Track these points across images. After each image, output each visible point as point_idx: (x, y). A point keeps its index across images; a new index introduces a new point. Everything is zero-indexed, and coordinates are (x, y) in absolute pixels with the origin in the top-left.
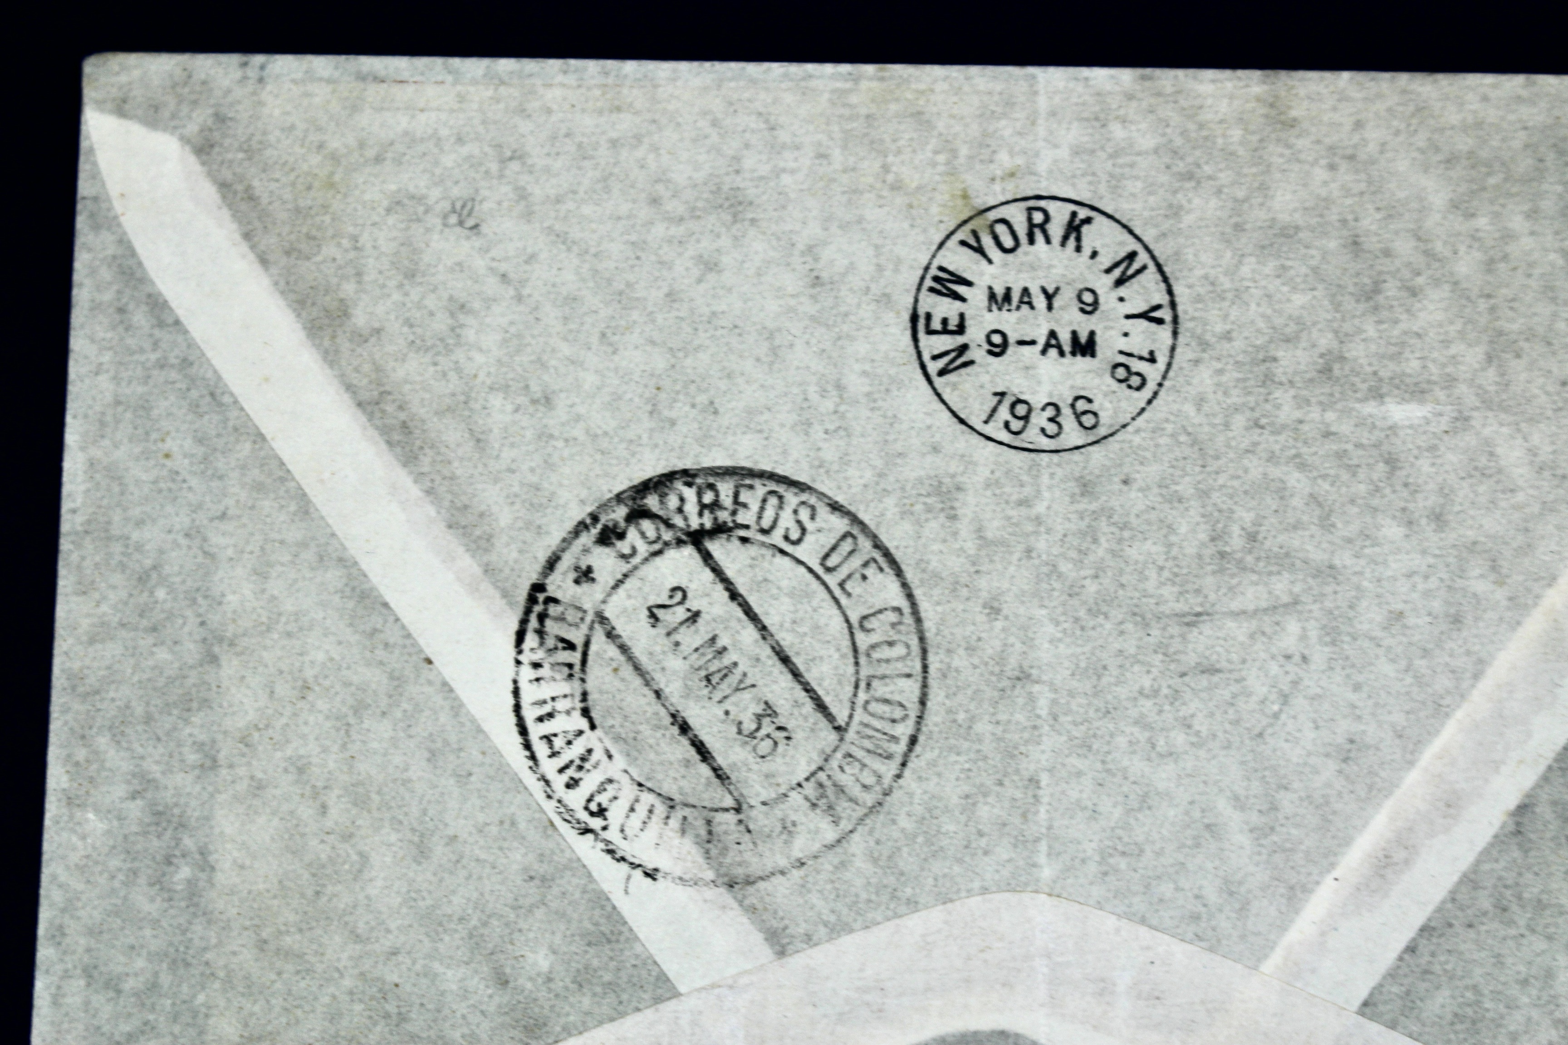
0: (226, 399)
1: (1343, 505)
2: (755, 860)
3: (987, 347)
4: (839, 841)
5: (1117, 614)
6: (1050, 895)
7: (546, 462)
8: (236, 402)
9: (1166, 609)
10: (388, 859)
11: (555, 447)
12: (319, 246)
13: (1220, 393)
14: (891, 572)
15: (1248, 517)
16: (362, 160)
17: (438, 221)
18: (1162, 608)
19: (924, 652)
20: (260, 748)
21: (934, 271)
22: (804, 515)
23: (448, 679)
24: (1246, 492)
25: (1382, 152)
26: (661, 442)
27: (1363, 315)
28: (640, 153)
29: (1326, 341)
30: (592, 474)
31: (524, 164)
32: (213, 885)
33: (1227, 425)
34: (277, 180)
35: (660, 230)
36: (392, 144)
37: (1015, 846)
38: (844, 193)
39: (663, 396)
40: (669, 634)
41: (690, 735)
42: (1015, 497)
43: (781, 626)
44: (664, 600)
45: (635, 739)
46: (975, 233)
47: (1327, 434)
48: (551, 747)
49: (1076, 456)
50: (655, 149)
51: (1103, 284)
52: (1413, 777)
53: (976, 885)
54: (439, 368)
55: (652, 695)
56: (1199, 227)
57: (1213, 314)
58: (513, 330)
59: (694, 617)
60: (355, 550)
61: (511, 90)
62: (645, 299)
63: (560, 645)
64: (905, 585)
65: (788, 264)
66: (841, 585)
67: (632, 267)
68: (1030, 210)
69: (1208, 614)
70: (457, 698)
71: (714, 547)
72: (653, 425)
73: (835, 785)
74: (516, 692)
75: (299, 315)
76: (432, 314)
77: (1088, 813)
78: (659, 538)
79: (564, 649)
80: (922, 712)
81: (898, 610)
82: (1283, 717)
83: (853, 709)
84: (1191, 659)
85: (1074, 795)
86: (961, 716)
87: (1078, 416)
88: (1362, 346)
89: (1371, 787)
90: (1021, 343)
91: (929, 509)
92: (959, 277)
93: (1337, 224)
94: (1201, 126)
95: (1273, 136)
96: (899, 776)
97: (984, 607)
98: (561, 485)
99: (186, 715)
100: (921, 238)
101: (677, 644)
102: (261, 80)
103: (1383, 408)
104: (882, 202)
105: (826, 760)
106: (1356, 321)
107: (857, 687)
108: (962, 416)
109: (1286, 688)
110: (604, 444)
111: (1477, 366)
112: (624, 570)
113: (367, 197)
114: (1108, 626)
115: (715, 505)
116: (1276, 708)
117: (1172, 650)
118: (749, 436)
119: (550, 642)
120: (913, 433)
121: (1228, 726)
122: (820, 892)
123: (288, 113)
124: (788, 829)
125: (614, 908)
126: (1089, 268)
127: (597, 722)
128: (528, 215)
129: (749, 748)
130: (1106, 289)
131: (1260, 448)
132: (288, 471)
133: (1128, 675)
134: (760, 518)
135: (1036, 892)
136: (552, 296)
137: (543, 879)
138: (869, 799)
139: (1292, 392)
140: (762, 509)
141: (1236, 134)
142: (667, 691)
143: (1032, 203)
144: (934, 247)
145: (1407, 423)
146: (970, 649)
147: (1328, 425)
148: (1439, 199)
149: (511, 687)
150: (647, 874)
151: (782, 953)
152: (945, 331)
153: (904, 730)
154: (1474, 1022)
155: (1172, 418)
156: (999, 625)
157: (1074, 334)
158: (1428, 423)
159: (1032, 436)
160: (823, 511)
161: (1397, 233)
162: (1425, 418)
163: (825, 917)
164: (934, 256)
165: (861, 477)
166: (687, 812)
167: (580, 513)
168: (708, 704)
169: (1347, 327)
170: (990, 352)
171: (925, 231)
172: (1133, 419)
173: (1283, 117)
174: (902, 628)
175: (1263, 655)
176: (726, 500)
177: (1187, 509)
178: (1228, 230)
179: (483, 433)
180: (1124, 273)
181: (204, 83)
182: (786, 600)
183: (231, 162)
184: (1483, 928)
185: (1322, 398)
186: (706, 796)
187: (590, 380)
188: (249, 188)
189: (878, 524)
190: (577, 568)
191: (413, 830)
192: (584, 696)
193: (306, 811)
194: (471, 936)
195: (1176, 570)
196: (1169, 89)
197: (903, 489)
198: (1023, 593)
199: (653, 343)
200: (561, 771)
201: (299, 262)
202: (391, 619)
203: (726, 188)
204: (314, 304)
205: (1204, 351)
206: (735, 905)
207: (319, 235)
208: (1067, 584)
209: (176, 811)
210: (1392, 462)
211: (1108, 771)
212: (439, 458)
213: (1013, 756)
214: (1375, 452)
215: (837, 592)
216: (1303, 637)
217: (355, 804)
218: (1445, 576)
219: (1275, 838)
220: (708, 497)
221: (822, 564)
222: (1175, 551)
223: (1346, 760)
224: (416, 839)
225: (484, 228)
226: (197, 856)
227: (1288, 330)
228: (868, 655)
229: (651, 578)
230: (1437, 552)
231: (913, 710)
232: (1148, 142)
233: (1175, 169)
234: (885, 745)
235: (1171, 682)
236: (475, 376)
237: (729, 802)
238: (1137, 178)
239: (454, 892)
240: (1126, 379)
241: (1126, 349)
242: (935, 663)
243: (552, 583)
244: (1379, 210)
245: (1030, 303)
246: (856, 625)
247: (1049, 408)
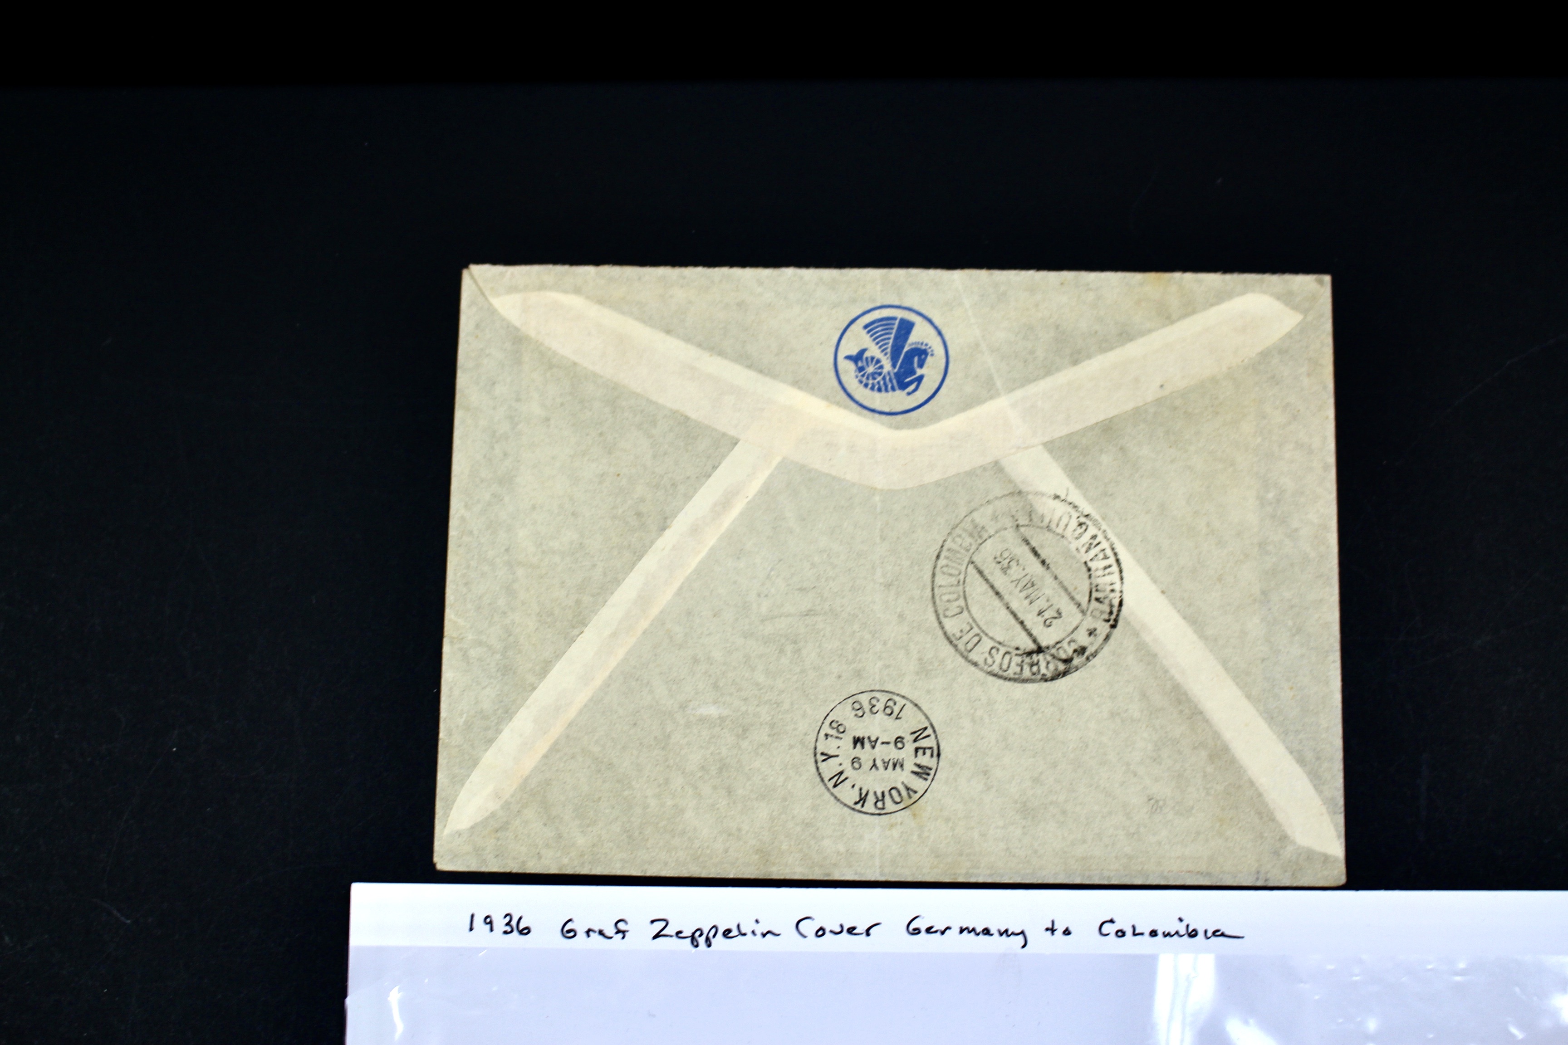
0: (1265, 716)
1: (739, 667)
2: (1010, 504)
3: (905, 742)
4: (972, 512)
5: (845, 615)
6: (876, 489)
7: (1112, 686)
8: (1261, 714)
9: (822, 618)
10: (1177, 503)
11: (1108, 693)
12: (1225, 790)
13: (795, 719)
14: (948, 634)
15: (783, 661)
16: (1207, 833)
17: (1168, 803)
18: (824, 618)
19: (933, 596)
20: (1239, 552)
21: (930, 778)
22: (990, 661)
23: (1154, 585)
24: (784, 672)
25: (715, 838)
26: (1059, 695)
27: (727, 757)
28: (1071, 837)
29: (745, 744)
30: (1090, 680)
31: (1128, 832)
32: (1257, 490)
33: (792, 704)
34: (1247, 823)
35: (1061, 799)
36: (1192, 842)
37: (891, 510)
38: (973, 817)
39: (1058, 718)
40: (1052, 606)
41: (1040, 560)
42: (891, 669)
43: (999, 609)
44: (1055, 622)
45: (1066, 558)
46: (910, 797)
47: (746, 700)
48: (1104, 554)
49: (863, 689)
50: (1064, 839)
51: (849, 772)
52: (712, 542)
53: (909, 493)
54: (1165, 731)
55: (1059, 577)
56: (803, 800)
57: (797, 758)
58: (1130, 749)
59: (1040, 613)
60: (1200, 645)
62: (1067, 764)
63: (1102, 600)
64: (943, 628)
65: (999, 782)
66: (972, 628)
67: (1074, 780)
68: (884, 809)
69: (803, 615)
70: (1150, 575)
71: (1032, 646)
72: (1062, 704)
73: (974, 537)
74: (1122, 579)
75: (1233, 756)
76: (1169, 757)
77: (858, 525)
78: (1058, 650)
79: (1100, 598)
80: (934, 570)
81: (946, 616)
82: (769, 569)
84: (810, 595)
85: (865, 533)
86: (916, 568)
87: (862, 708)
88: (728, 742)
90: (888, 743)
91: (931, 664)
92: (917, 776)
93: (738, 802)
95: (767, 846)
96: (944, 541)
97: (906, 618)
98: (1105, 675)
99: (1275, 568)
100: (936, 795)
101: (1048, 601)
102: (1258, 872)
103: (719, 712)
104: (955, 813)
105: (978, 549)
106: (730, 754)
107: (964, 582)
108: (915, 709)
109: (768, 582)
110: (1085, 695)
111: (675, 733)
112: (1073, 635)
113: (1203, 815)
114: (849, 610)
115: (1032, 665)
116: (772, 573)
117: (819, 598)
119: (1107, 601)
120: (938, 700)
121: (795, 565)
122: (980, 490)
124: (995, 518)
125: (1073, 482)
126: (856, 780)
127: (1084, 565)
128: (1125, 806)
129: (1013, 554)
130: (848, 769)
131: (777, 693)
132: (1234, 681)
133: (840, 588)
134: (1011, 659)
135: (882, 490)
136: (1112, 766)
137: (1106, 495)
138: (958, 531)
139: (762, 720)
140: (1010, 663)
141: (785, 847)
142: (1052, 580)
143: (883, 812)
144: (929, 790)
145: (708, 705)
146: (912, 599)
147: (745, 704)
148: (689, 814)
149: (1124, 580)
150: (1058, 497)
151: (996, 463)
152: (924, 749)
153: (942, 562)
154: (688, 436)
155: (818, 707)
156: (899, 610)
158: (699, 705)
159: (883, 698)
160: (981, 662)
161: (710, 798)
162: (700, 708)
163: (978, 479)
164: (930, 786)
165: (963, 679)
166: (1042, 525)
167: (1094, 661)
168: (1032, 574)
169: (735, 752)
170: (903, 739)
171: (934, 798)
172: (836, 707)
174: (943, 608)
175: (778, 597)
176: (1026, 669)
177: (812, 664)
178: (789, 799)
179: (1142, 700)
180: (839, 778)
181: (1286, 871)
182: (997, 621)
183: (1270, 832)
184: (683, 477)
185: (747, 717)
186: (1033, 532)
187: (1092, 725)
188: (1261, 818)
189: (955, 657)
190: (1096, 636)
191: (1166, 516)
192: (1090, 577)
193: (1216, 524)
194: (1138, 469)
195: (817, 636)
196: (816, 869)
197: (943, 673)
198: (887, 625)
199: (1063, 743)
200: (1099, 543)
201: (1234, 782)
202: (1181, 612)
203: (1030, 819)
204: (1226, 762)
205: (802, 740)
206: (1018, 484)
207: (1225, 796)
208: (867, 629)
209: (1276, 524)
211: (849, 544)
212: (1162, 688)
213: (893, 550)
214: (724, 692)
215: (974, 625)
216: (759, 606)
217: (1194, 528)
218: (694, 634)
219: (774, 516)
220: (1035, 669)
221: (981, 638)
222: (817, 644)
223: (742, 550)
224: (1165, 512)
225: (1146, 799)
226: (1265, 504)
227: (762, 750)
228: (959, 596)
229: (1061, 632)
230: (697, 645)
231: (938, 570)
232: (826, 843)
233: (814, 829)
234: (951, 555)
235: (820, 584)
236: (1147, 727)
238: (832, 825)
239: (1147, 489)
240: (839, 725)
241: (838, 741)
242: (928, 593)
243: (1107, 629)
244: (718, 809)
245: (884, 763)
246: (965, 609)
247: (875, 711)
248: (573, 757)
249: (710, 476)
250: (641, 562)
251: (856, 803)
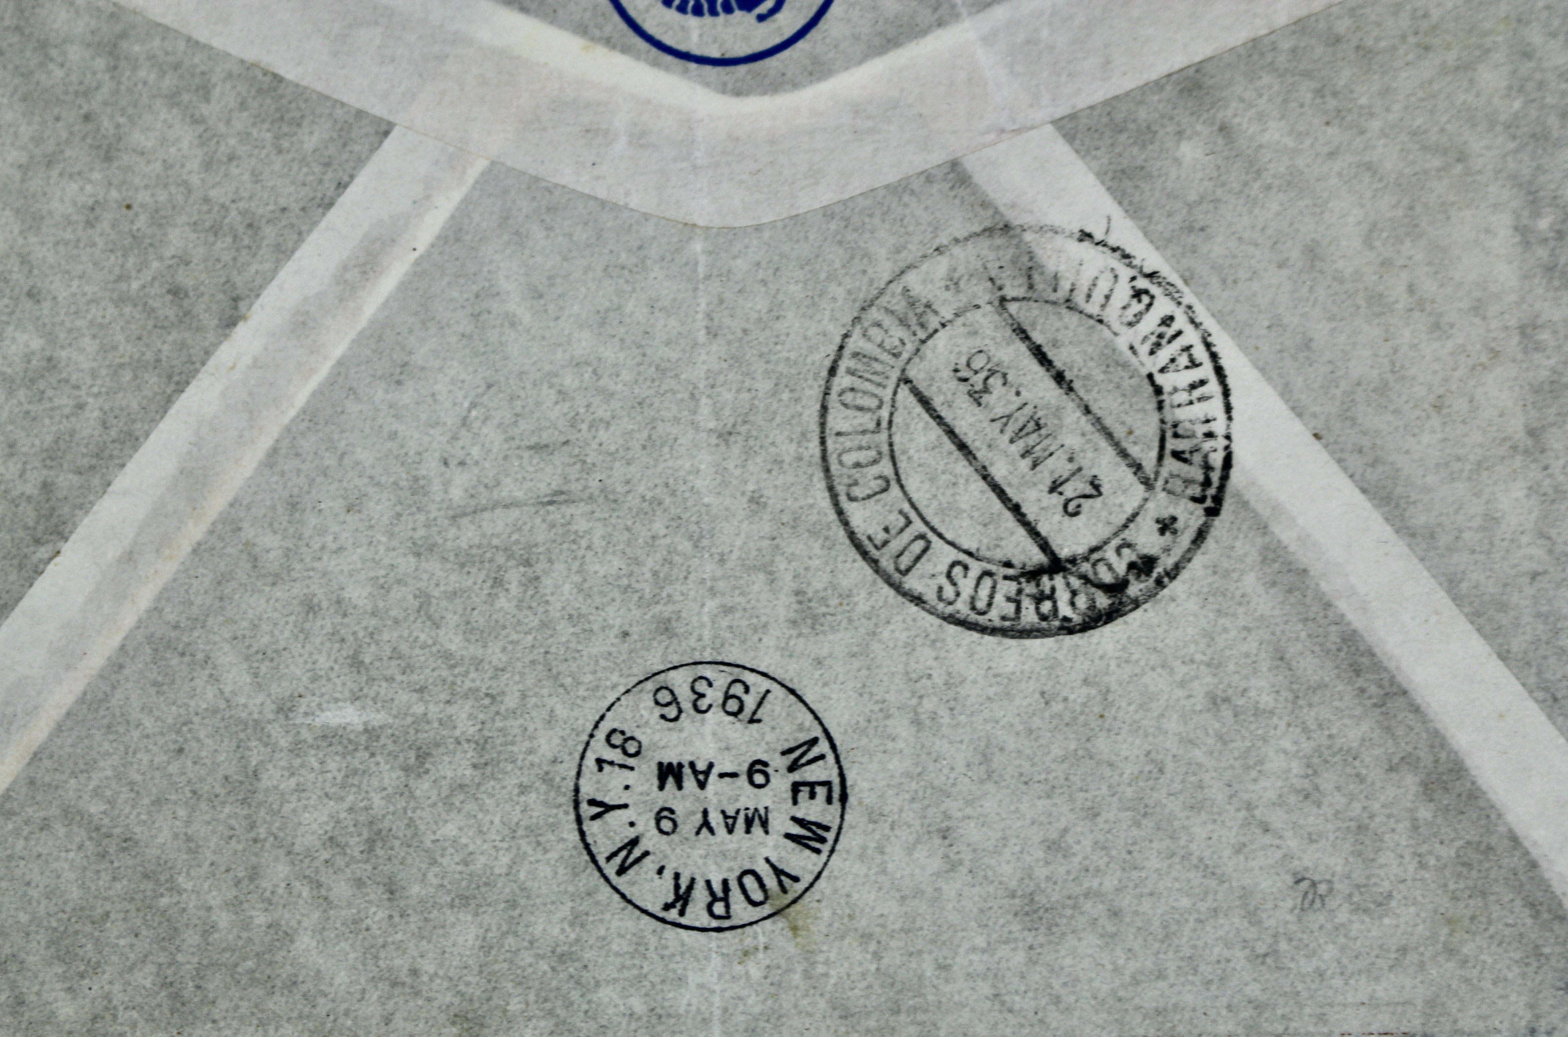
0: (1540, 695)
1: (406, 619)
2: (985, 252)
3: (769, 770)
4: (902, 272)
5: (633, 501)
6: (694, 225)
7: (1213, 639)
8: (1531, 692)
9: (583, 508)
10: (1344, 243)
11: (1204, 654)
12: (1458, 856)
13: (531, 728)
14: (859, 536)
15: (502, 602)
16: (1422, 949)
17: (1337, 886)
18: (588, 508)
19: (824, 457)
20: (1478, 346)
21: (826, 848)
22: (949, 592)
23: (1297, 420)
24: (504, 627)
25: (363, 991)
26: (1097, 661)
27: (384, 816)
28: (1133, 966)
29: (423, 787)
30: (1165, 627)
31: (1253, 950)
32: (1514, 212)
33: (524, 696)
34: (1507, 925)
35: (1109, 883)
36: (1391, 968)
37: (729, 271)
38: (921, 929)
39: (1097, 709)
40: (1080, 469)
41: (1054, 372)
42: (737, 615)
43: (968, 480)
44: (1086, 504)
45: (1108, 366)
46: (784, 890)
47: (421, 690)
48: (1190, 356)
49: (676, 660)
50: (1116, 970)
51: (651, 840)
52: (338, 349)
53: (767, 234)
54: (1327, 733)
55: (1094, 408)
56: (553, 903)
57: (538, 811)
58: (1254, 774)
59: (1055, 487)
60: (1399, 546)
61: (1270, 1029)
62: (1119, 810)
63: (1187, 456)
64: (846, 523)
65: (975, 850)
66: (909, 522)
67: (1134, 843)
68: (728, 917)
69: (542, 504)
70: (1287, 401)
71: (1037, 557)
72: (1106, 679)
73: (909, 326)
74: (1228, 409)
75: (1473, 783)
76: (1338, 788)
77: (658, 305)
78: (1094, 565)
79: (1183, 452)
80: (824, 399)
81: (852, 499)
82: (466, 405)
83: (893, 401)
84: (557, 459)
85: (673, 322)
86: (785, 396)
87: (675, 700)
88: (386, 782)
89: (380, 339)
90: (734, 775)
91: (824, 601)
92: (799, 843)
93: (410, 912)
94: (551, 1013)
95: (477, 1005)
96: (846, 336)
97: (765, 504)
98: (1195, 615)
99: (1555, 377)
100: (840, 883)
101: (1071, 460)
103: (364, 718)
104: (881, 921)
105: (918, 350)
106: (391, 809)
107: (890, 422)
108: (792, 697)
109: (463, 432)
110: (1154, 659)
111: (270, 766)
112: (1127, 532)
113: (1412, 910)
114: (641, 489)
115: (1039, 599)
116: (474, 413)
117: (578, 466)
118: (1009, 669)
119: (1197, 458)
120: (841, 678)
121: (522, 394)
122: (918, 224)
123: (1501, 997)
124: (953, 284)
125: (1120, 203)
126: (666, 856)
127: (1146, 381)
128: (1245, 894)
129: (995, 360)
130: (648, 835)
131: (489, 674)
132: (1472, 623)
133: (621, 441)
134: (994, 587)
135: (707, 228)
136: (1215, 810)
137: (1191, 229)
138: (874, 314)
139: (458, 733)
140: (991, 597)
141: (514, 1006)
142: (1078, 414)
143: (726, 924)
144: (825, 874)
145: (340, 704)
146: (778, 462)
147: (421, 699)
148: (305, 942)
149: (1234, 414)
150: (1089, 236)
151: (954, 165)
152: (812, 785)
153: (842, 380)
154: (282, 118)
155: (579, 702)
156: (751, 487)
157: (680, 787)
158: (319, 705)
159: (721, 678)
160: (930, 596)
161: (349, 905)
162: (322, 710)
163: (914, 199)
164: (826, 864)
165: (893, 631)
166: (1053, 297)
167: (1176, 587)
168: (1036, 401)
169: (401, 803)
170: (765, 764)
171: (836, 891)
172: (618, 699)
173: (465, 1026)
174: (846, 481)
175: (487, 465)
176: (1028, 605)
177: (563, 608)
178: (523, 902)
179: (1277, 667)
180: (630, 853)
182: (963, 506)
183: (1557, 943)
184: (271, 207)
185: (427, 728)
186: (1035, 312)
187: (1172, 724)
188: (1536, 915)
189: (874, 582)
190: (1175, 532)
191: (1321, 272)
192: (1160, 406)
193: (1428, 287)
194: (1258, 172)
195: (575, 547)
197: (850, 620)
198: (726, 519)
199: (1111, 765)
200: (1179, 333)
201: (1477, 839)
202: (1357, 477)
203: (1043, 929)
204: (1460, 795)
205: (547, 773)
206: (1002, 209)
207: (1459, 868)
208: (683, 530)
209: (1556, 283)
210: (356, 663)
211: (640, 346)
212: (1320, 640)
213: (735, 358)
214: (374, 673)
215: (913, 515)
216: (447, 484)
217: (1381, 295)
218: (304, 549)
219: (475, 288)
220: (1046, 606)
221: (929, 542)
222: (575, 566)
223: (405, 364)
224: (1318, 263)
225: (1290, 880)
226: (1533, 240)
227: (461, 797)
228: (880, 453)
229: (1100, 525)
230: (311, 573)
231: (833, 399)
232: (605, 994)
233: (578, 965)
234: (859, 366)
235: (578, 435)
236: (1289, 725)
237: (1013, 307)
238: (617, 954)
239: (1278, 214)
240: (626, 740)
241: (627, 772)
242: (814, 447)
243: (1199, 517)
244: (367, 929)
245: (726, 817)
246: (893, 483)
247: (704, 708)
248: (45, 826)
249: (331, 204)
250: (184, 396)
251: (667, 907)
